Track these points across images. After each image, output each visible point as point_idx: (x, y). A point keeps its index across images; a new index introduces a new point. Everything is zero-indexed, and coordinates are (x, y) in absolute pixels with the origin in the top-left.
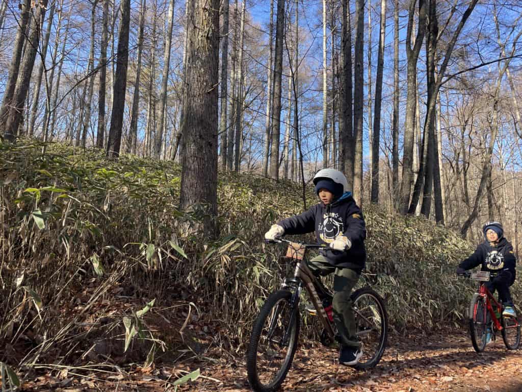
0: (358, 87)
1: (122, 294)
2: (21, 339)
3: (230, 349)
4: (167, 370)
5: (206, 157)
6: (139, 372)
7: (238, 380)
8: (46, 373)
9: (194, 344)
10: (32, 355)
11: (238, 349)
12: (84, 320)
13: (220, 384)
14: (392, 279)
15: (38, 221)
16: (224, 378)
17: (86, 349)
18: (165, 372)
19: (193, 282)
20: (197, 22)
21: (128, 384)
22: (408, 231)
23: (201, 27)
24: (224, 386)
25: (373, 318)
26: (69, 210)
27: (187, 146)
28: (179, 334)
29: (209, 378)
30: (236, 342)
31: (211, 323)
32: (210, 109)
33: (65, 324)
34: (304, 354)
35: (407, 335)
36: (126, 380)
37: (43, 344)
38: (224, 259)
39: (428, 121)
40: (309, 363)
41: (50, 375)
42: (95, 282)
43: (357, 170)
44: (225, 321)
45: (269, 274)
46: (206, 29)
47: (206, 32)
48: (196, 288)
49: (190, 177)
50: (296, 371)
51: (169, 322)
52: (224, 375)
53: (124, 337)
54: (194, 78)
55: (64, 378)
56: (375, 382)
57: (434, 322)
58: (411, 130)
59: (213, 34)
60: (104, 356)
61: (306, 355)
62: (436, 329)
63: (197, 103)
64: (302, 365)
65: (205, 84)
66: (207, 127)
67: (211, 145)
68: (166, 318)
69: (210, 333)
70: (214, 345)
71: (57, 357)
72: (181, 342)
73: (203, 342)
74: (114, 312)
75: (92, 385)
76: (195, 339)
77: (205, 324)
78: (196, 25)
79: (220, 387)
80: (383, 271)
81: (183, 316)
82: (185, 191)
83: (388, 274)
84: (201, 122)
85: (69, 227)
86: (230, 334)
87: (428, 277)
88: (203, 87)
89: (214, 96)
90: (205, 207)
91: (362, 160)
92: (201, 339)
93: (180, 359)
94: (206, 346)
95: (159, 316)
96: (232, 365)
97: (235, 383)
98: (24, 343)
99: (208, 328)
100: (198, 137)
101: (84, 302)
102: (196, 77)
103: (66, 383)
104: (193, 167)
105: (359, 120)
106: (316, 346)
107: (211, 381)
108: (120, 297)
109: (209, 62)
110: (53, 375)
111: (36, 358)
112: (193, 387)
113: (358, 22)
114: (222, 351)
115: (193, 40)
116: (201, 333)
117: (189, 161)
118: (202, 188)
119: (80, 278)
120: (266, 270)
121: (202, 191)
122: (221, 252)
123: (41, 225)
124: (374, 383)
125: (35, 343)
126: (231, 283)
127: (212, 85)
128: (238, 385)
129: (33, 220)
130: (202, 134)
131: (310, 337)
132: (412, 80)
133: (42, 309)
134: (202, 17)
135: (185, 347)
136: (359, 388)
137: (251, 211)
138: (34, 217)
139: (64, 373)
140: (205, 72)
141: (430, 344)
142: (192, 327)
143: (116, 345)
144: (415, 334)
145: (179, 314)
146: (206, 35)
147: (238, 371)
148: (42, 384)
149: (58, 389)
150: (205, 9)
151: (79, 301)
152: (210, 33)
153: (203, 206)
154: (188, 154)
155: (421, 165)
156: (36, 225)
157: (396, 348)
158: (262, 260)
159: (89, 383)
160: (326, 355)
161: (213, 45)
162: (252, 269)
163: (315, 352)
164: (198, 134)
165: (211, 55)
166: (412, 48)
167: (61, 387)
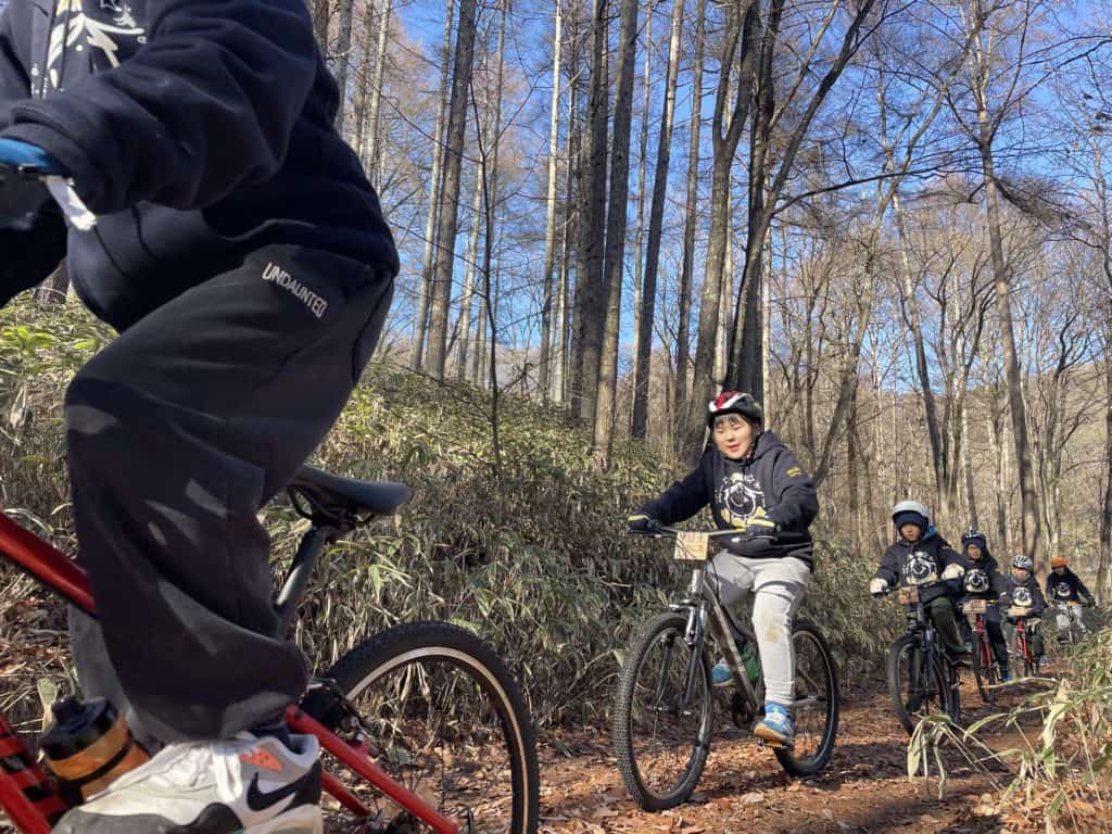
0: (617, 201)
1: (42, 625)
14: (661, 595)
34: (471, 756)
39: (747, 283)
40: (480, 775)
43: (606, 370)
45: (403, 581)
56: (613, 810)
58: (713, 297)
61: (475, 758)
64: (463, 781)
74: (18, 666)
80: (646, 579)
83: (654, 585)
91: (617, 351)
105: (616, 268)
108: (38, 631)
113: (623, 69)
120: (397, 574)
122: (298, 530)
124: (610, 813)
126: (317, 601)
131: (486, 721)
132: (721, 199)
136: (580, 825)
137: (376, 444)
155: (730, 368)
158: (391, 552)
162: (366, 570)
163: (494, 752)
166: (724, 137)
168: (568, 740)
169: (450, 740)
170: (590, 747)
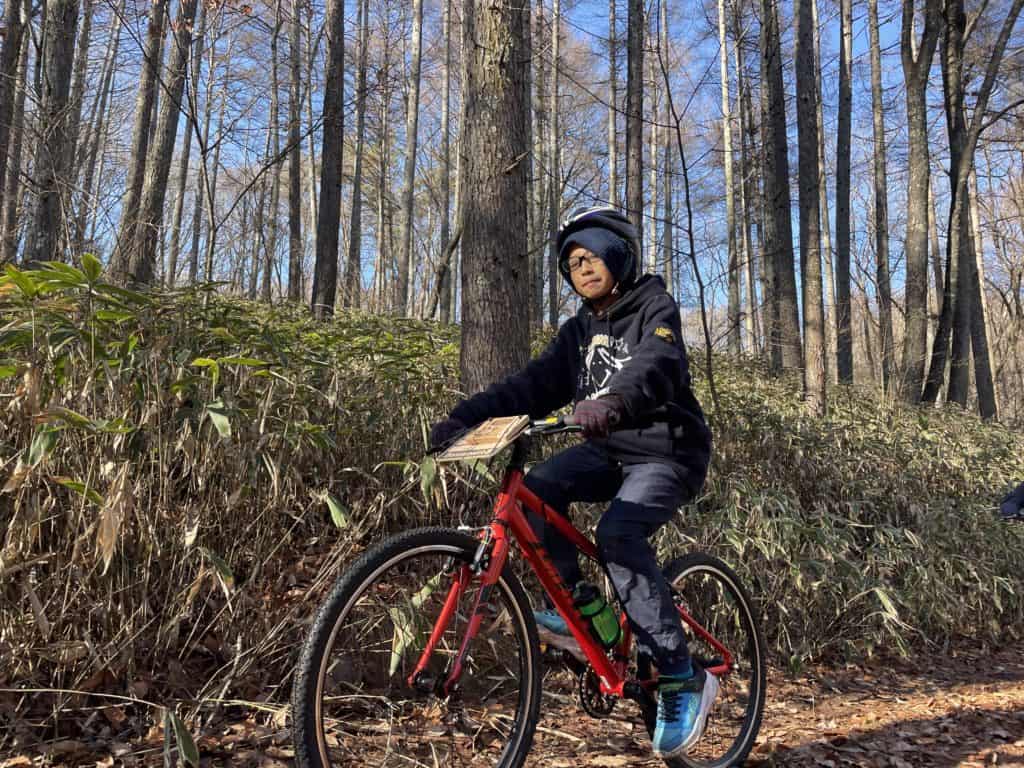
0: (807, 144)
2: (196, 653)
4: (470, 714)
6: (418, 716)
7: (613, 738)
8: (247, 717)
9: (517, 665)
10: (217, 683)
12: (307, 616)
13: (581, 745)
14: (908, 534)
15: (220, 421)
16: (585, 733)
18: (468, 719)
20: (479, 34)
21: (401, 741)
22: (928, 437)
23: (487, 46)
24: (589, 748)
25: (884, 614)
26: (270, 404)
27: (469, 280)
28: (489, 645)
29: (557, 733)
32: (512, 204)
33: (273, 622)
34: (740, 688)
35: (949, 653)
36: (396, 733)
37: (237, 660)
39: (958, 207)
41: (253, 721)
42: (316, 545)
46: (499, 48)
47: (497, 54)
49: (477, 340)
50: (729, 723)
52: (584, 728)
53: (389, 646)
54: (478, 146)
55: (280, 728)
57: (1003, 625)
58: (920, 227)
59: (512, 56)
60: (352, 686)
62: (1008, 638)
63: (486, 194)
65: (500, 156)
66: (508, 240)
67: (516, 276)
71: (264, 685)
72: (492, 660)
74: (363, 599)
75: (332, 741)
78: (479, 42)
79: (581, 750)
80: (885, 520)
82: (470, 368)
83: (896, 525)
84: (495, 230)
85: (272, 435)
87: (984, 529)
88: (497, 162)
89: (518, 180)
91: (822, 293)
93: (495, 695)
97: (609, 744)
98: (199, 660)
100: (490, 260)
101: (304, 581)
102: (482, 142)
103: (286, 736)
104: (482, 322)
107: (561, 738)
109: (504, 112)
110: (260, 721)
111: (226, 687)
113: (800, 12)
115: (474, 71)
117: (474, 310)
118: (503, 361)
121: (503, 367)
123: (224, 429)
125: (222, 659)
127: (514, 157)
128: (617, 747)
129: (208, 419)
130: (498, 254)
132: (919, 124)
133: (233, 591)
134: (490, 26)
135: (500, 670)
138: (212, 414)
139: (280, 718)
140: (500, 133)
141: (1001, 668)
143: (370, 664)
144: (964, 648)
146: (499, 59)
147: (611, 721)
148: (241, 739)
149: (271, 748)
150: (494, 8)
151: (293, 580)
152: (507, 54)
154: (473, 296)
155: (946, 300)
156: (215, 431)
157: (930, 679)
159: (327, 737)
160: (785, 691)
161: (512, 77)
164: (490, 255)
165: (510, 100)
166: (915, 59)
167: (277, 745)
168: (832, 677)
170: (857, 684)
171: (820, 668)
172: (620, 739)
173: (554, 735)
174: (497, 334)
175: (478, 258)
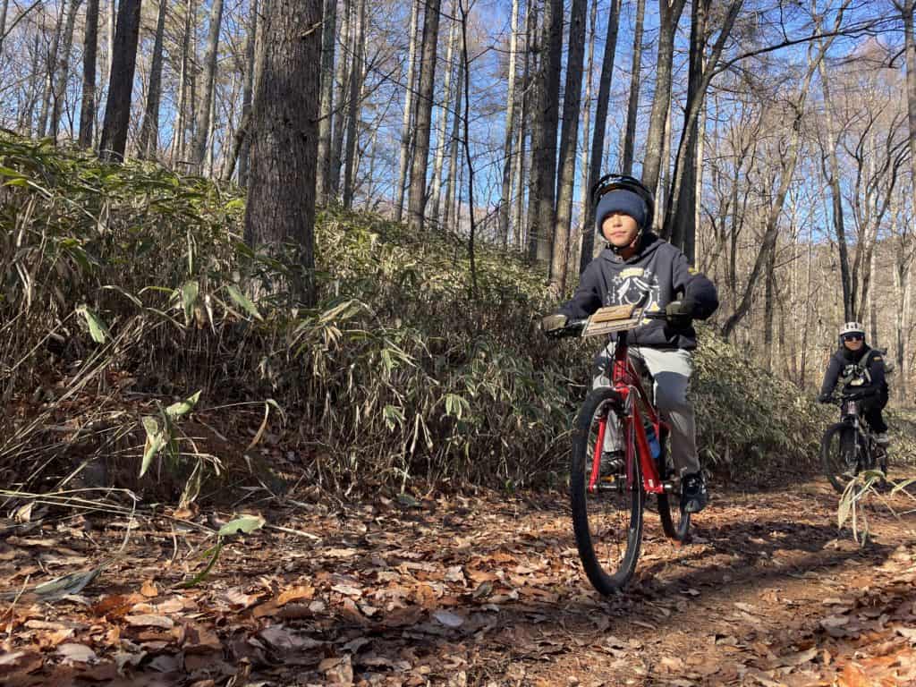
1: (134, 388)
3: (335, 490)
4: (220, 517)
5: (294, 159)
6: (169, 517)
7: (347, 537)
9: (269, 478)
11: (349, 490)
13: (318, 542)
16: (324, 534)
17: (65, 474)
18: (217, 520)
19: (270, 374)
21: (148, 536)
24: (325, 544)
27: (259, 138)
28: (243, 459)
29: (299, 532)
30: (345, 481)
31: (302, 448)
32: (305, 69)
34: (462, 504)
36: (144, 530)
38: (330, 333)
39: (687, 139)
40: (471, 517)
43: (562, 214)
44: (328, 443)
45: (409, 362)
48: (275, 386)
49: (263, 196)
51: (224, 438)
52: (324, 530)
53: (142, 451)
54: (275, 7)
55: (24, 521)
61: (466, 506)
63: (281, 55)
64: (458, 520)
65: (297, 20)
66: (299, 104)
67: (305, 139)
68: (220, 432)
69: (299, 462)
70: (305, 483)
71: (10, 484)
72: (247, 473)
73: (286, 477)
74: (120, 413)
75: (78, 533)
76: (271, 470)
77: (290, 449)
79: (317, 546)
81: (249, 434)
82: (255, 222)
84: (287, 93)
85: (29, 249)
86: (335, 466)
88: (293, 25)
89: (313, 47)
90: (293, 251)
91: (571, 196)
92: (283, 471)
93: (246, 501)
94: (292, 483)
95: (206, 428)
96: (338, 515)
97: (344, 542)
99: (296, 454)
100: (280, 121)
103: (29, 528)
104: (269, 179)
106: (482, 493)
107: (303, 536)
108: (131, 393)
112: (269, 544)
114: (321, 494)
116: (283, 461)
117: (262, 166)
118: (287, 220)
119: (52, 359)
120: (404, 357)
121: (286, 224)
122: (326, 319)
126: (339, 384)
127: (310, 26)
128: (349, 543)
130: (289, 116)
131: (472, 480)
132: (666, 62)
135: (254, 482)
137: (374, 271)
139: (25, 513)
142: (266, 451)
143: (124, 471)
145: (243, 431)
147: (349, 525)
149: (12, 538)
151: (50, 393)
153: (289, 248)
158: (398, 340)
159: (72, 530)
160: (498, 507)
162: (379, 355)
163: (480, 502)
164: (280, 115)
166: (671, 4)
167: (19, 536)
168: (537, 499)
169: (446, 492)
170: (555, 504)
171: (528, 493)
172: (355, 538)
173: (295, 534)
174: (283, 193)
175: (269, 116)
